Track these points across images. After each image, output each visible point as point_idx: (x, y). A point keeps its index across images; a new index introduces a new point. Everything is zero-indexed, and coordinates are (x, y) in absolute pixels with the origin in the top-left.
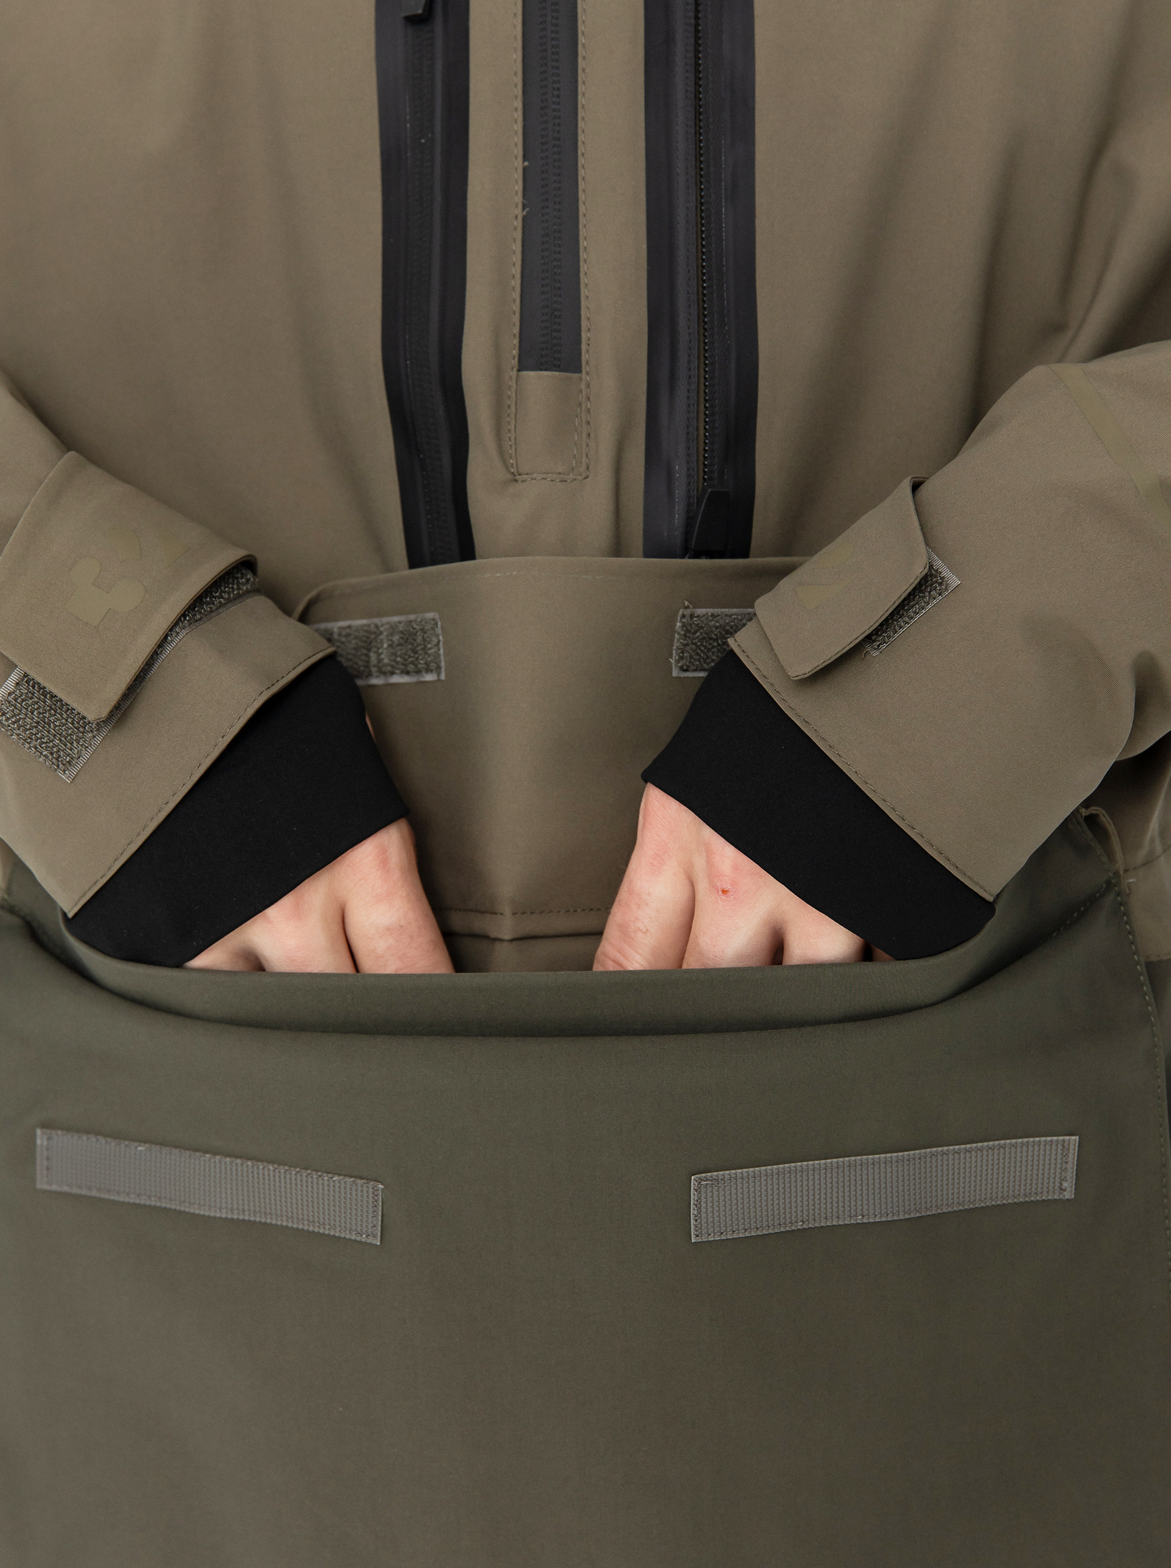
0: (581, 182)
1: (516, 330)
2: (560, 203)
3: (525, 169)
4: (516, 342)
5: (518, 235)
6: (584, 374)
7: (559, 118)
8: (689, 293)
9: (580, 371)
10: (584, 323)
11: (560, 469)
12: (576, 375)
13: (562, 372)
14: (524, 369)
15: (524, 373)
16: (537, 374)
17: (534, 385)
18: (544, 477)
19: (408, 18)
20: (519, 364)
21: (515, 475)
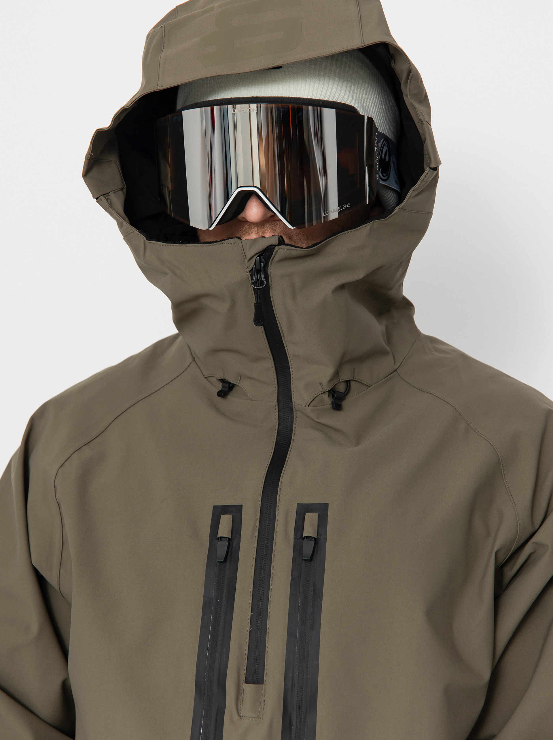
0: (268, 626)
1: (245, 668)
2: (261, 627)
3: (251, 615)
4: (245, 672)
5: (248, 637)
6: (264, 685)
7: (263, 600)
8: (299, 659)
9: (263, 684)
10: (266, 668)
11: (254, 716)
12: (261, 685)
13: (258, 685)
14: (246, 683)
15: (246, 684)
16: (250, 685)
17: (249, 689)
18: (249, 718)
19: (218, 561)
20: (245, 682)
21: (241, 717)
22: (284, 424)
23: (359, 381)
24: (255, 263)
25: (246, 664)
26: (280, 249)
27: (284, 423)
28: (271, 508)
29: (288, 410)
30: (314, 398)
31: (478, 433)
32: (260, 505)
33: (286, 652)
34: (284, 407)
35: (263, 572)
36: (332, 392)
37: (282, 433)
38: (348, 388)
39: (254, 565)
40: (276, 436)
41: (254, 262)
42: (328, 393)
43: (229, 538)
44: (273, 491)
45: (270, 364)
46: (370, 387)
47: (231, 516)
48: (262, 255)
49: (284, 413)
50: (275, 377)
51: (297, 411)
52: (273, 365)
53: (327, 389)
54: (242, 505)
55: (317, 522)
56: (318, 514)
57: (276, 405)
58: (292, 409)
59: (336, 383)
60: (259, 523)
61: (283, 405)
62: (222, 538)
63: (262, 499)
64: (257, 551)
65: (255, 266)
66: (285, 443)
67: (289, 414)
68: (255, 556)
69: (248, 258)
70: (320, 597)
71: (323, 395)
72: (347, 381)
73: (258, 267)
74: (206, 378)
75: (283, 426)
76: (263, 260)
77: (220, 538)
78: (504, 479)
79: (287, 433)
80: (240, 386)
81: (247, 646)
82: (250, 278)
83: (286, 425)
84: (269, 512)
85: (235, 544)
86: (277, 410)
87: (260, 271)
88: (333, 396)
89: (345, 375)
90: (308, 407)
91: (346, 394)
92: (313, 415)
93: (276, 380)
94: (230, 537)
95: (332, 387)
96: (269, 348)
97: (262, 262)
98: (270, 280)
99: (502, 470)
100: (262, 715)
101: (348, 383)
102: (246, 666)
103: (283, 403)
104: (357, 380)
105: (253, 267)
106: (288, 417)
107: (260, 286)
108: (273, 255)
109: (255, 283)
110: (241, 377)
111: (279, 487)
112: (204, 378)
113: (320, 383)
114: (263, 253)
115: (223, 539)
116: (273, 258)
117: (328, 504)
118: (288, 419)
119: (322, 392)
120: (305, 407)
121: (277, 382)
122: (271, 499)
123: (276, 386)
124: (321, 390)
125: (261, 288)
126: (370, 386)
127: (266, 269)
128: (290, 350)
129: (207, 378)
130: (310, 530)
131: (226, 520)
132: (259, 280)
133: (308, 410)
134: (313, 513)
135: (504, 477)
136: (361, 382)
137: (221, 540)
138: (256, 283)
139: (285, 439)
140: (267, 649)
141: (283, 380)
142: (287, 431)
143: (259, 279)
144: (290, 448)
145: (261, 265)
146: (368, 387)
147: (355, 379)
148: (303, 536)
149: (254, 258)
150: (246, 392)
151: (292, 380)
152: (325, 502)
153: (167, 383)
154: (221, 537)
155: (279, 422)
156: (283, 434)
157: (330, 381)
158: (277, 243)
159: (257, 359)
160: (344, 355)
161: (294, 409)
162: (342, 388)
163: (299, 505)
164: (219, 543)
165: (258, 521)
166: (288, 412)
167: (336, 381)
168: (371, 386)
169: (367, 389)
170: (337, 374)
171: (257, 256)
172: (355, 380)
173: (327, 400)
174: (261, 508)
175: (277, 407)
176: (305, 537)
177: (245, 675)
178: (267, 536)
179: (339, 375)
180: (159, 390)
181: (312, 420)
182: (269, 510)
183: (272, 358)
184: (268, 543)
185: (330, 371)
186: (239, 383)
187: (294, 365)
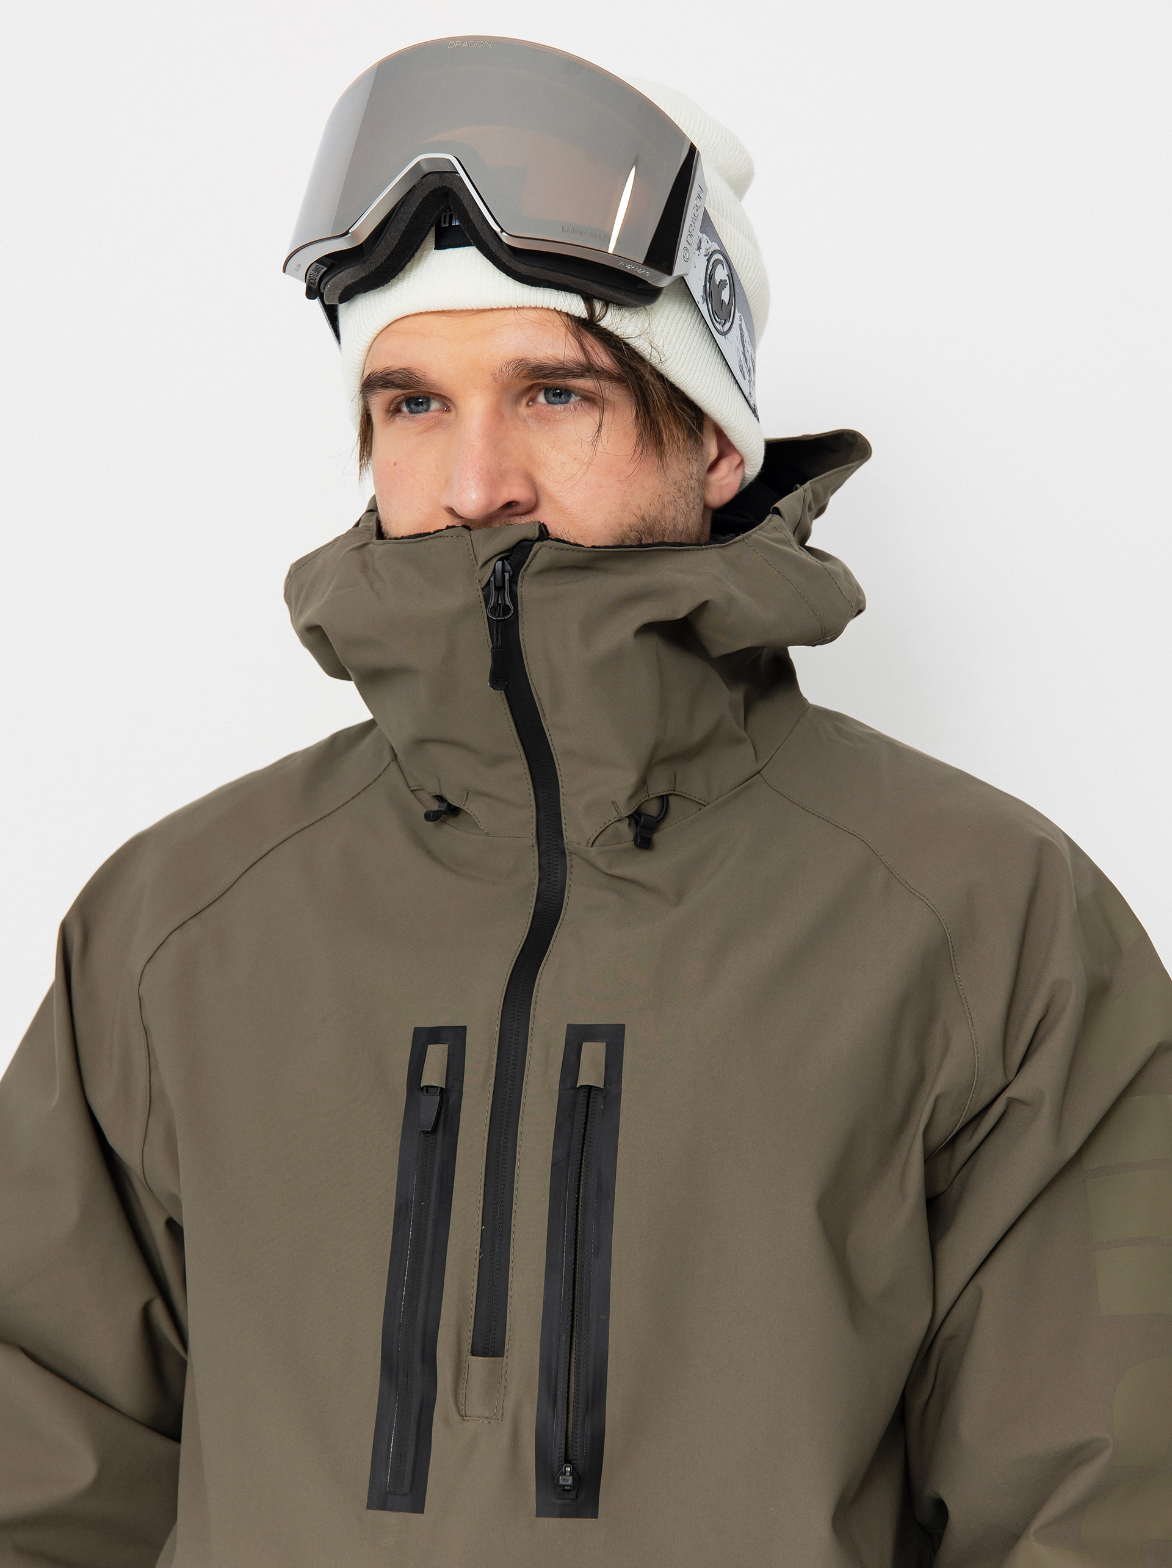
1: (471, 1328)
2: (500, 1253)
3: (482, 1230)
4: (471, 1334)
5: (476, 1270)
6: (505, 1358)
7: (503, 1202)
9: (502, 1356)
10: (508, 1326)
11: (487, 1414)
12: (500, 1358)
13: (493, 1358)
14: (473, 1355)
15: (472, 1357)
16: (480, 1358)
17: (478, 1365)
18: (478, 1419)
19: (422, 1131)
20: (471, 1352)
21: (463, 1416)
22: (550, 879)
23: (684, 795)
24: (494, 571)
25: (472, 1320)
26: (543, 548)
27: (550, 877)
28: (518, 1032)
29: (557, 853)
30: (602, 829)
31: (909, 888)
32: (499, 1026)
33: (544, 1298)
34: (549, 847)
35: (503, 1151)
36: (636, 818)
37: (546, 897)
38: (665, 807)
39: (487, 1137)
40: (534, 902)
41: (491, 570)
42: (627, 821)
43: (442, 1089)
44: (523, 1001)
45: (520, 768)
46: (705, 806)
47: (446, 1046)
48: (507, 558)
49: (548, 859)
50: (532, 792)
51: (572, 855)
52: (527, 771)
53: (626, 812)
54: (466, 1027)
55: (604, 1059)
56: (605, 1044)
57: (534, 845)
58: (563, 852)
59: (643, 801)
60: (497, 1060)
61: (548, 843)
62: (429, 1088)
63: (502, 1015)
64: (491, 1111)
65: (492, 579)
66: (551, 913)
67: (557, 861)
68: (489, 1122)
69: (481, 562)
70: (611, 1196)
71: (618, 824)
72: (662, 797)
73: (499, 584)
74: (412, 791)
75: (547, 883)
76: (508, 567)
77: (425, 1090)
78: (955, 974)
79: (555, 896)
80: (466, 810)
81: (476, 1287)
82: (483, 600)
83: (554, 881)
84: (515, 1039)
85: (453, 1098)
86: (536, 853)
87: (503, 588)
88: (637, 823)
89: (659, 786)
90: (592, 846)
91: (661, 819)
92: (600, 862)
93: (533, 797)
94: (444, 1087)
95: (636, 808)
96: (518, 738)
97: (507, 572)
98: (519, 606)
99: (952, 957)
100: (500, 1414)
101: (664, 800)
102: (473, 1324)
103: (547, 840)
104: (680, 794)
105: (489, 581)
106: (557, 865)
107: (503, 616)
108: (529, 560)
109: (494, 610)
110: (468, 793)
111: (534, 993)
112: (409, 792)
113: (613, 803)
114: (510, 556)
115: (430, 1090)
116: (528, 566)
117: (624, 1025)
118: (557, 869)
119: (616, 819)
120: (587, 848)
121: (535, 802)
122: (519, 1016)
123: (534, 808)
124: (615, 814)
125: (505, 620)
126: (705, 804)
127: (514, 587)
128: (557, 741)
129: (414, 792)
130: (590, 1073)
131: (437, 1055)
132: (500, 604)
133: (592, 852)
134: (597, 1042)
135: (954, 970)
136: (689, 797)
137: (427, 1092)
138: (496, 611)
139: (551, 907)
140: (510, 1293)
141: (546, 798)
142: (555, 893)
143: (500, 602)
144: (559, 923)
145: (504, 576)
146: (701, 807)
147: (676, 793)
148: (577, 1084)
149: (492, 564)
150: (477, 821)
151: (561, 797)
152: (619, 1022)
153: (345, 801)
154: (427, 1087)
155: (540, 877)
156: (548, 898)
157: (632, 797)
158: (537, 535)
159: (496, 761)
160: (656, 747)
161: (567, 851)
162: (653, 809)
163: (569, 1025)
164: (424, 1098)
165: (495, 1056)
166: (557, 857)
167: (642, 798)
168: (708, 804)
169: (700, 810)
170: (643, 783)
171: (499, 560)
172: (677, 795)
173: (626, 831)
174: (500, 1031)
175: (536, 848)
176: (581, 1086)
177: (470, 1341)
178: (510, 1085)
179: (646, 785)
180: (330, 814)
181: (600, 870)
182: (516, 1035)
183: (523, 756)
184: (511, 1097)
185: (630, 778)
186: (464, 805)
187: (564, 769)
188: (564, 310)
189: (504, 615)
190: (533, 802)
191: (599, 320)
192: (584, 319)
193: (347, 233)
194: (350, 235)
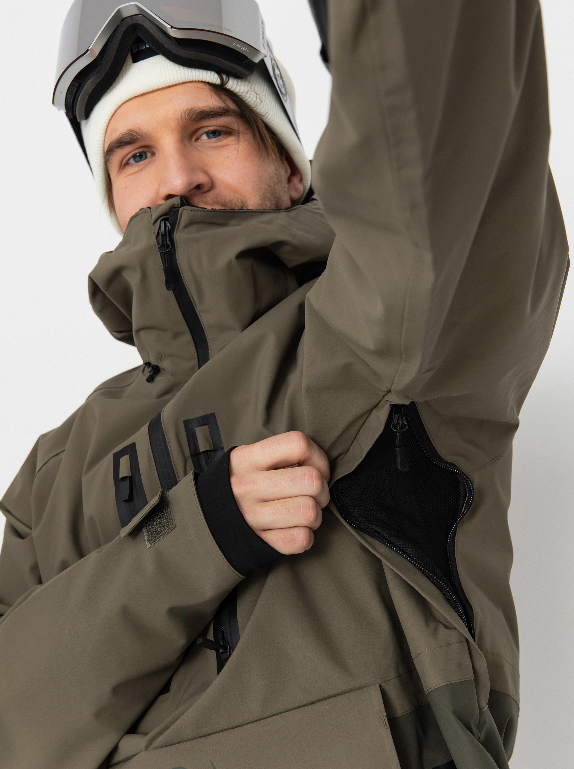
19: (124, 501)
24: (160, 227)
26: (184, 211)
28: (158, 433)
32: (148, 435)
41: (158, 226)
43: (130, 477)
45: (187, 338)
47: (128, 455)
48: (167, 219)
50: (195, 351)
54: (135, 444)
55: (209, 434)
60: (152, 452)
63: (149, 429)
64: (159, 479)
65: (159, 231)
69: (153, 222)
73: (163, 233)
76: (168, 225)
77: (122, 480)
80: (161, 366)
82: (157, 244)
84: (158, 438)
85: (137, 479)
87: (165, 235)
93: (196, 354)
96: (184, 319)
97: (167, 227)
98: (176, 245)
108: (179, 219)
109: (162, 247)
110: (161, 356)
114: (168, 216)
116: (180, 221)
123: (197, 360)
125: (167, 252)
127: (172, 235)
128: (204, 319)
130: (205, 444)
131: (124, 461)
132: (164, 244)
141: (202, 353)
145: (166, 229)
149: (158, 222)
150: (167, 369)
151: (209, 352)
154: (123, 478)
158: (181, 204)
159: (176, 335)
164: (122, 484)
171: (162, 220)
174: (149, 437)
176: (202, 452)
178: (164, 462)
182: (158, 436)
183: (189, 331)
184: (167, 468)
186: (159, 364)
187: (209, 335)
188: (207, 80)
189: (167, 250)
190: (196, 356)
191: (226, 84)
192: (218, 85)
193: (88, 50)
194: (89, 52)
